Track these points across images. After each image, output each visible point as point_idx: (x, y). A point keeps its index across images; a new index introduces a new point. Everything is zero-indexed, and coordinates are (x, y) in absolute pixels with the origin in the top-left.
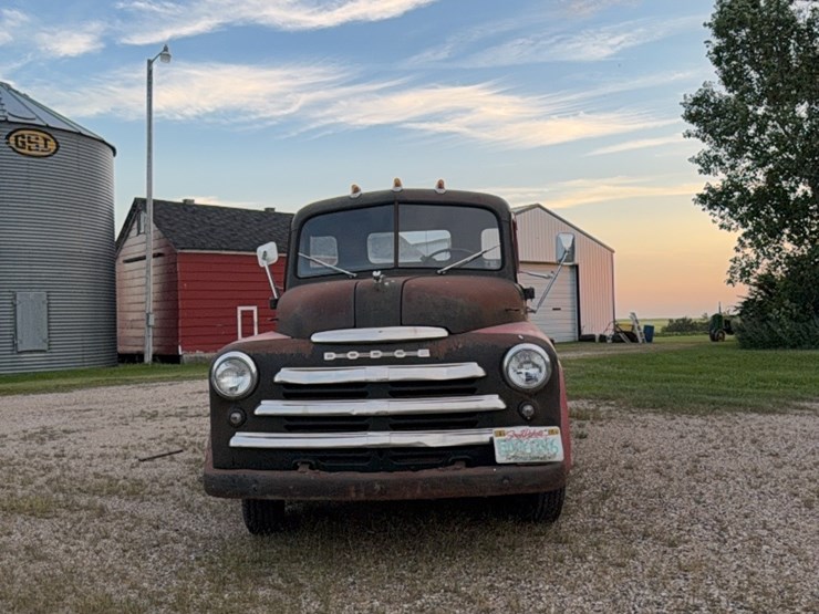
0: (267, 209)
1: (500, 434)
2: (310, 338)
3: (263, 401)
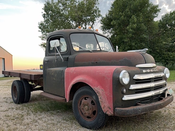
1: (168, 89)
2: (135, 66)
3: (131, 85)
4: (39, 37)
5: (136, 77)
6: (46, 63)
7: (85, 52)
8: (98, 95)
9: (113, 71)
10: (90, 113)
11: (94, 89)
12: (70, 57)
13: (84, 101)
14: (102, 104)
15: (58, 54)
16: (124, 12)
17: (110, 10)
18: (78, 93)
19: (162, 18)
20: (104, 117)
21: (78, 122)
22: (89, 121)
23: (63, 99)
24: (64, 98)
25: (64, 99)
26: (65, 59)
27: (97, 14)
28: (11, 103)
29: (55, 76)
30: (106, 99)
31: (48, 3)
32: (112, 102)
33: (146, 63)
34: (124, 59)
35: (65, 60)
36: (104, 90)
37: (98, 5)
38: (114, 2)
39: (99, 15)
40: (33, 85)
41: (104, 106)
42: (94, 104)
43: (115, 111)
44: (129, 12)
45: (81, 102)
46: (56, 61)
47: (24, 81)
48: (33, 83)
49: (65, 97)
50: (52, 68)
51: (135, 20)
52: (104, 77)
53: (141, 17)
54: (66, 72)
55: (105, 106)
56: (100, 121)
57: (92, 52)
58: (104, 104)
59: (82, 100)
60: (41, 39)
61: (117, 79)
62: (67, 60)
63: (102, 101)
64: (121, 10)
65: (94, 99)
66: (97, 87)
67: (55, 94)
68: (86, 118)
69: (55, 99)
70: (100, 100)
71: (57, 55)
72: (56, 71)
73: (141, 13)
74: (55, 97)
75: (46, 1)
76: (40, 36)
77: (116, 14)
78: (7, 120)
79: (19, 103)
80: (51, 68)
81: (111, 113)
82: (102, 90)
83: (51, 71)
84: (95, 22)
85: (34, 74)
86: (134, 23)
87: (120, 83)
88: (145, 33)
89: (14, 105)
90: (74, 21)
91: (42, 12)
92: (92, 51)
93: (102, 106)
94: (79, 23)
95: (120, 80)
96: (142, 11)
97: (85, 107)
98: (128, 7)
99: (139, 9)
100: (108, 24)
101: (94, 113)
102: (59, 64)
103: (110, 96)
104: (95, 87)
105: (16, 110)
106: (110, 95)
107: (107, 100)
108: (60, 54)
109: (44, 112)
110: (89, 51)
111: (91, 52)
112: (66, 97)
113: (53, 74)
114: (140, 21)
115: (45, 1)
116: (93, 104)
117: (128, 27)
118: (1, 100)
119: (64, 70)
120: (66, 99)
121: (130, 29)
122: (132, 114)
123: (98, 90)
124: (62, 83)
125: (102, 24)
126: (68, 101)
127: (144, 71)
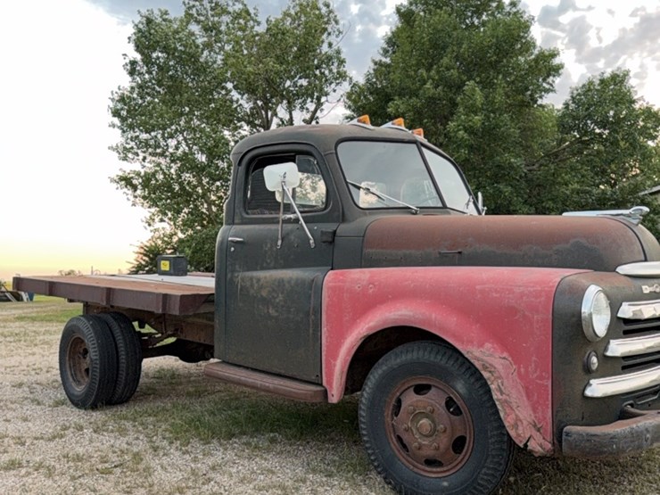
2: (614, 271)
3: (611, 341)
4: (109, 148)
5: (627, 311)
6: (232, 249)
7: (393, 213)
8: (489, 379)
9: (553, 286)
10: (442, 446)
11: (468, 352)
12: (343, 229)
13: (415, 399)
14: (505, 413)
15: (292, 216)
16: (435, 67)
17: (378, 58)
18: (384, 368)
19: (572, 97)
20: (502, 462)
21: (385, 478)
22: (433, 476)
23: (315, 392)
24: (319, 388)
25: (317, 391)
26: (325, 238)
27: (331, 71)
28: (58, 403)
29: (277, 300)
30: (520, 392)
31: (149, 21)
32: (550, 406)
33: (646, 260)
34: (572, 241)
35: (324, 242)
36: (510, 359)
37: (339, 39)
38: (394, 29)
39: (342, 76)
40: (150, 335)
41: (518, 419)
42: (458, 412)
43: (564, 437)
44: (452, 71)
45: (399, 402)
46: (279, 242)
47: (116, 320)
48: (147, 326)
49: (321, 385)
50: (263, 269)
51: (479, 97)
52: (512, 311)
53: (500, 91)
54: (329, 288)
55: (521, 421)
56: (485, 477)
57: (416, 214)
58: (517, 412)
59: (403, 393)
60: (117, 155)
61: (573, 316)
62: (332, 242)
63: (506, 401)
64: (423, 61)
65: (461, 391)
66: (481, 345)
67: (275, 370)
68: (420, 466)
69: (277, 389)
70: (500, 397)
71: (289, 221)
72: (281, 282)
73: (500, 77)
74: (276, 382)
75: (144, 12)
76: (114, 146)
77: (408, 77)
78: (83, 475)
79: (94, 407)
80: (256, 270)
81: (541, 446)
82: (504, 358)
83: (255, 281)
84: (327, 101)
85: (179, 293)
86: (473, 110)
87: (583, 332)
88: (512, 149)
89: (75, 416)
90: (248, 92)
91: (125, 55)
92: (421, 208)
93: (506, 419)
94: (267, 101)
95: (584, 323)
96: (504, 66)
97: (421, 422)
98: (449, 50)
99: (493, 59)
100: (374, 109)
101: (458, 444)
102: (294, 255)
103: (539, 382)
104: (470, 348)
105: (95, 435)
106: (541, 378)
107: (525, 398)
108: (303, 217)
109: (215, 441)
110: (406, 209)
111: (414, 214)
112: (327, 382)
113: (264, 293)
114: (493, 103)
115: (139, 12)
116: (452, 413)
117: (452, 125)
118: (8, 393)
119: (321, 277)
120: (326, 391)
121: (460, 130)
122: (628, 447)
123: (485, 358)
124: (308, 331)
125: (349, 107)
126: (335, 397)
127: (646, 289)
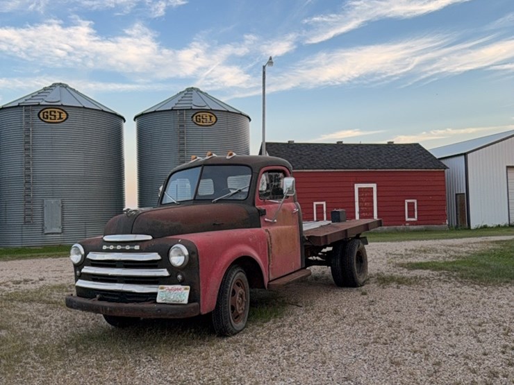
0: (338, 142)
1: (162, 288)
3: (84, 267)
5: (91, 256)
127: (105, 247)
